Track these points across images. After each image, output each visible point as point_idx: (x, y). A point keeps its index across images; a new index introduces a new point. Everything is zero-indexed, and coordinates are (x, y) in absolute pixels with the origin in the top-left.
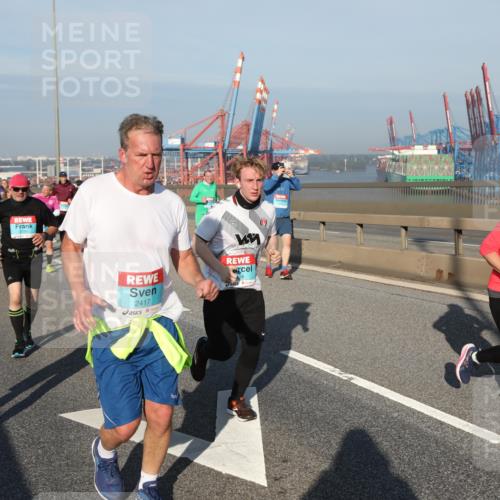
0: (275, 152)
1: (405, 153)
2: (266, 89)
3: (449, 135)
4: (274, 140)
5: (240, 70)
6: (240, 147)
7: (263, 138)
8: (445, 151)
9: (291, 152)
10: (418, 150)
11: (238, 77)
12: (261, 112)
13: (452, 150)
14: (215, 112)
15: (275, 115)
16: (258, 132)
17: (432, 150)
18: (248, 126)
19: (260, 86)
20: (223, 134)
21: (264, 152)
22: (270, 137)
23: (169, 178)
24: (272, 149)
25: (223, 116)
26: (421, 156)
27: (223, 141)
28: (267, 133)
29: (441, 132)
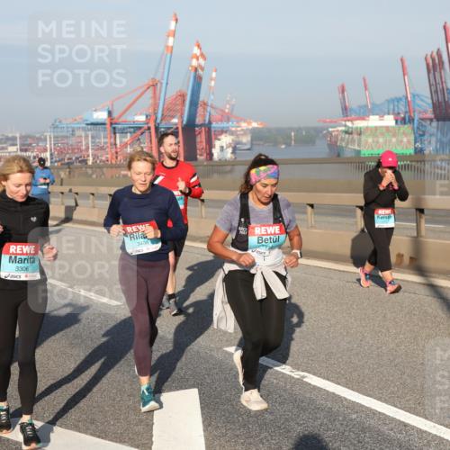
0: (214, 125)
1: (360, 124)
2: (202, 55)
3: (408, 103)
4: (213, 112)
5: (173, 34)
6: (175, 121)
7: (200, 110)
8: (404, 121)
9: (231, 125)
10: (374, 121)
11: (171, 41)
12: (198, 80)
13: (411, 120)
14: (146, 81)
15: (213, 83)
16: (194, 103)
17: (389, 121)
18: (183, 96)
19: (196, 51)
20: (155, 106)
21: (201, 125)
22: (209, 109)
23: (95, 157)
24: (210, 123)
25: (154, 86)
26: (376, 128)
27: (156, 114)
28: (205, 104)
29: (399, 100)
